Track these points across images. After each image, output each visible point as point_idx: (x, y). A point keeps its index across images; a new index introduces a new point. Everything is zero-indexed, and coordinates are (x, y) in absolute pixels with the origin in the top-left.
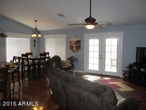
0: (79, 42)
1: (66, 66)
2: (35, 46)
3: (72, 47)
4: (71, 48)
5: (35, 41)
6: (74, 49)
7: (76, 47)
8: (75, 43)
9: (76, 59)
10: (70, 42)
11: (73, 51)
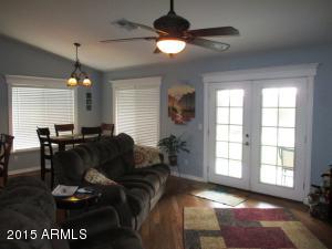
0: (190, 97)
1: (146, 164)
2: (89, 108)
3: (175, 110)
4: (172, 112)
5: (89, 95)
6: (179, 116)
7: (184, 111)
8: (180, 101)
9: (183, 144)
10: (170, 98)
11: (177, 122)
